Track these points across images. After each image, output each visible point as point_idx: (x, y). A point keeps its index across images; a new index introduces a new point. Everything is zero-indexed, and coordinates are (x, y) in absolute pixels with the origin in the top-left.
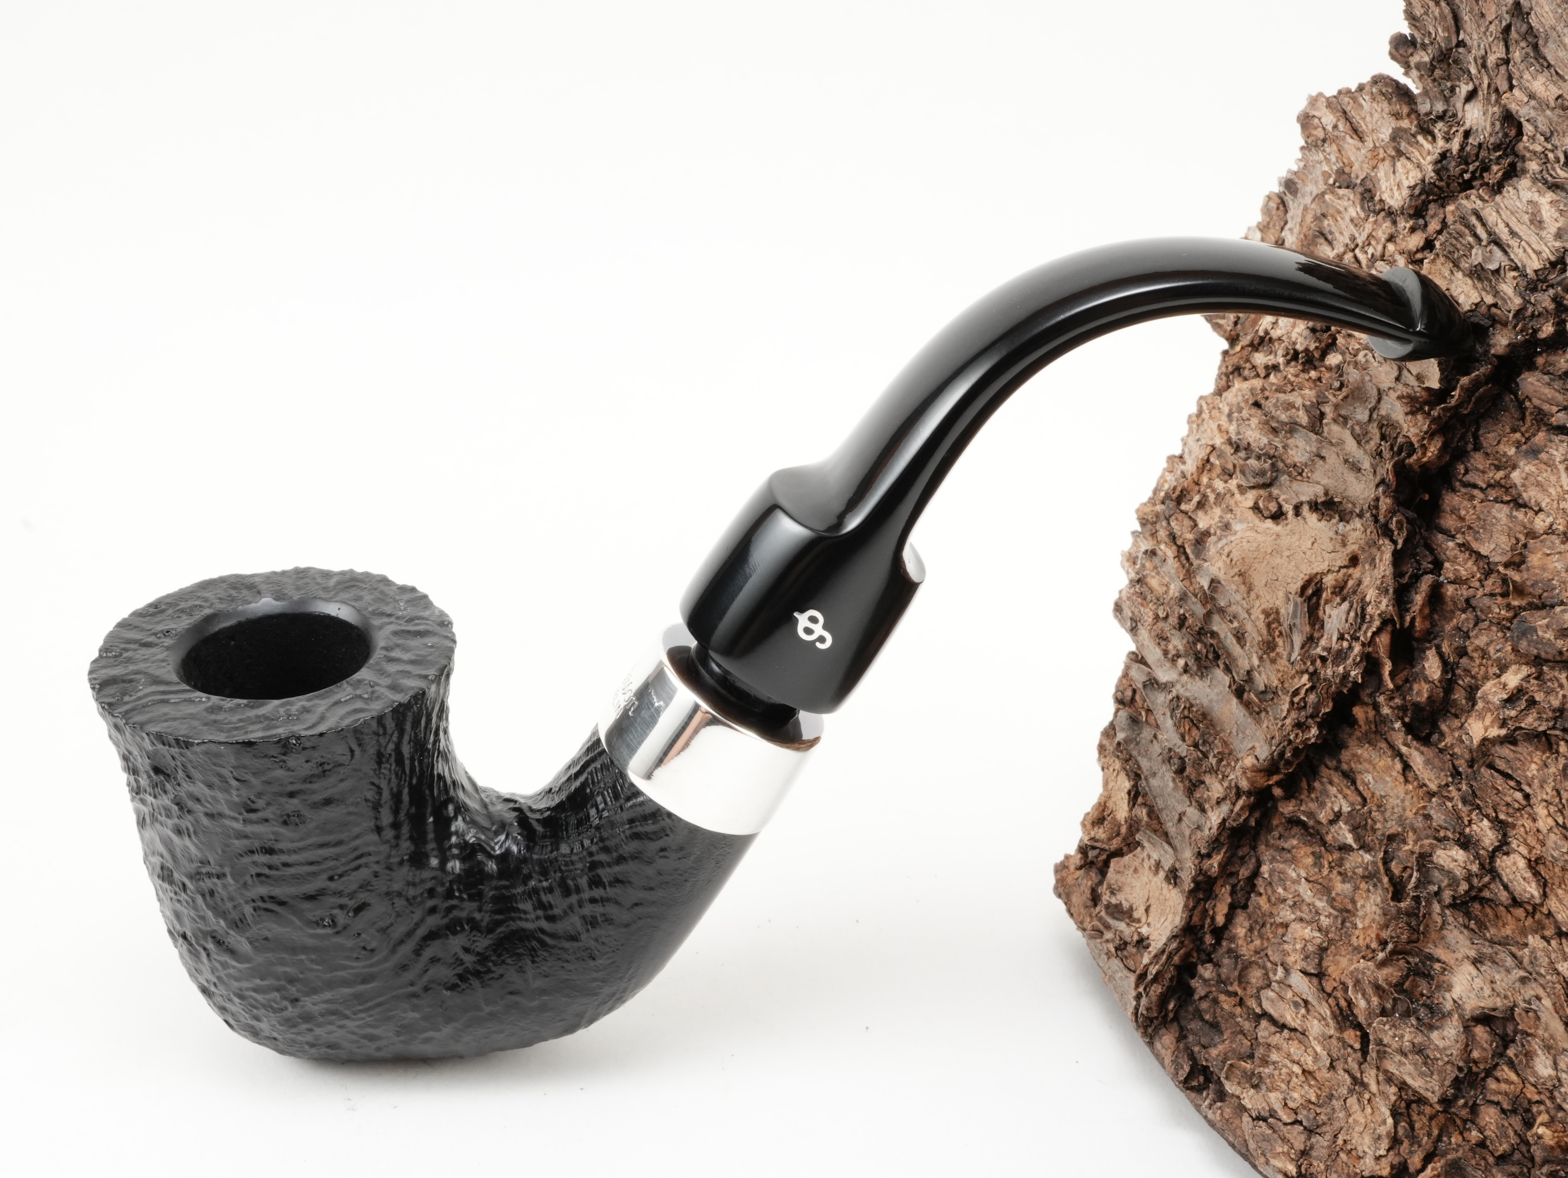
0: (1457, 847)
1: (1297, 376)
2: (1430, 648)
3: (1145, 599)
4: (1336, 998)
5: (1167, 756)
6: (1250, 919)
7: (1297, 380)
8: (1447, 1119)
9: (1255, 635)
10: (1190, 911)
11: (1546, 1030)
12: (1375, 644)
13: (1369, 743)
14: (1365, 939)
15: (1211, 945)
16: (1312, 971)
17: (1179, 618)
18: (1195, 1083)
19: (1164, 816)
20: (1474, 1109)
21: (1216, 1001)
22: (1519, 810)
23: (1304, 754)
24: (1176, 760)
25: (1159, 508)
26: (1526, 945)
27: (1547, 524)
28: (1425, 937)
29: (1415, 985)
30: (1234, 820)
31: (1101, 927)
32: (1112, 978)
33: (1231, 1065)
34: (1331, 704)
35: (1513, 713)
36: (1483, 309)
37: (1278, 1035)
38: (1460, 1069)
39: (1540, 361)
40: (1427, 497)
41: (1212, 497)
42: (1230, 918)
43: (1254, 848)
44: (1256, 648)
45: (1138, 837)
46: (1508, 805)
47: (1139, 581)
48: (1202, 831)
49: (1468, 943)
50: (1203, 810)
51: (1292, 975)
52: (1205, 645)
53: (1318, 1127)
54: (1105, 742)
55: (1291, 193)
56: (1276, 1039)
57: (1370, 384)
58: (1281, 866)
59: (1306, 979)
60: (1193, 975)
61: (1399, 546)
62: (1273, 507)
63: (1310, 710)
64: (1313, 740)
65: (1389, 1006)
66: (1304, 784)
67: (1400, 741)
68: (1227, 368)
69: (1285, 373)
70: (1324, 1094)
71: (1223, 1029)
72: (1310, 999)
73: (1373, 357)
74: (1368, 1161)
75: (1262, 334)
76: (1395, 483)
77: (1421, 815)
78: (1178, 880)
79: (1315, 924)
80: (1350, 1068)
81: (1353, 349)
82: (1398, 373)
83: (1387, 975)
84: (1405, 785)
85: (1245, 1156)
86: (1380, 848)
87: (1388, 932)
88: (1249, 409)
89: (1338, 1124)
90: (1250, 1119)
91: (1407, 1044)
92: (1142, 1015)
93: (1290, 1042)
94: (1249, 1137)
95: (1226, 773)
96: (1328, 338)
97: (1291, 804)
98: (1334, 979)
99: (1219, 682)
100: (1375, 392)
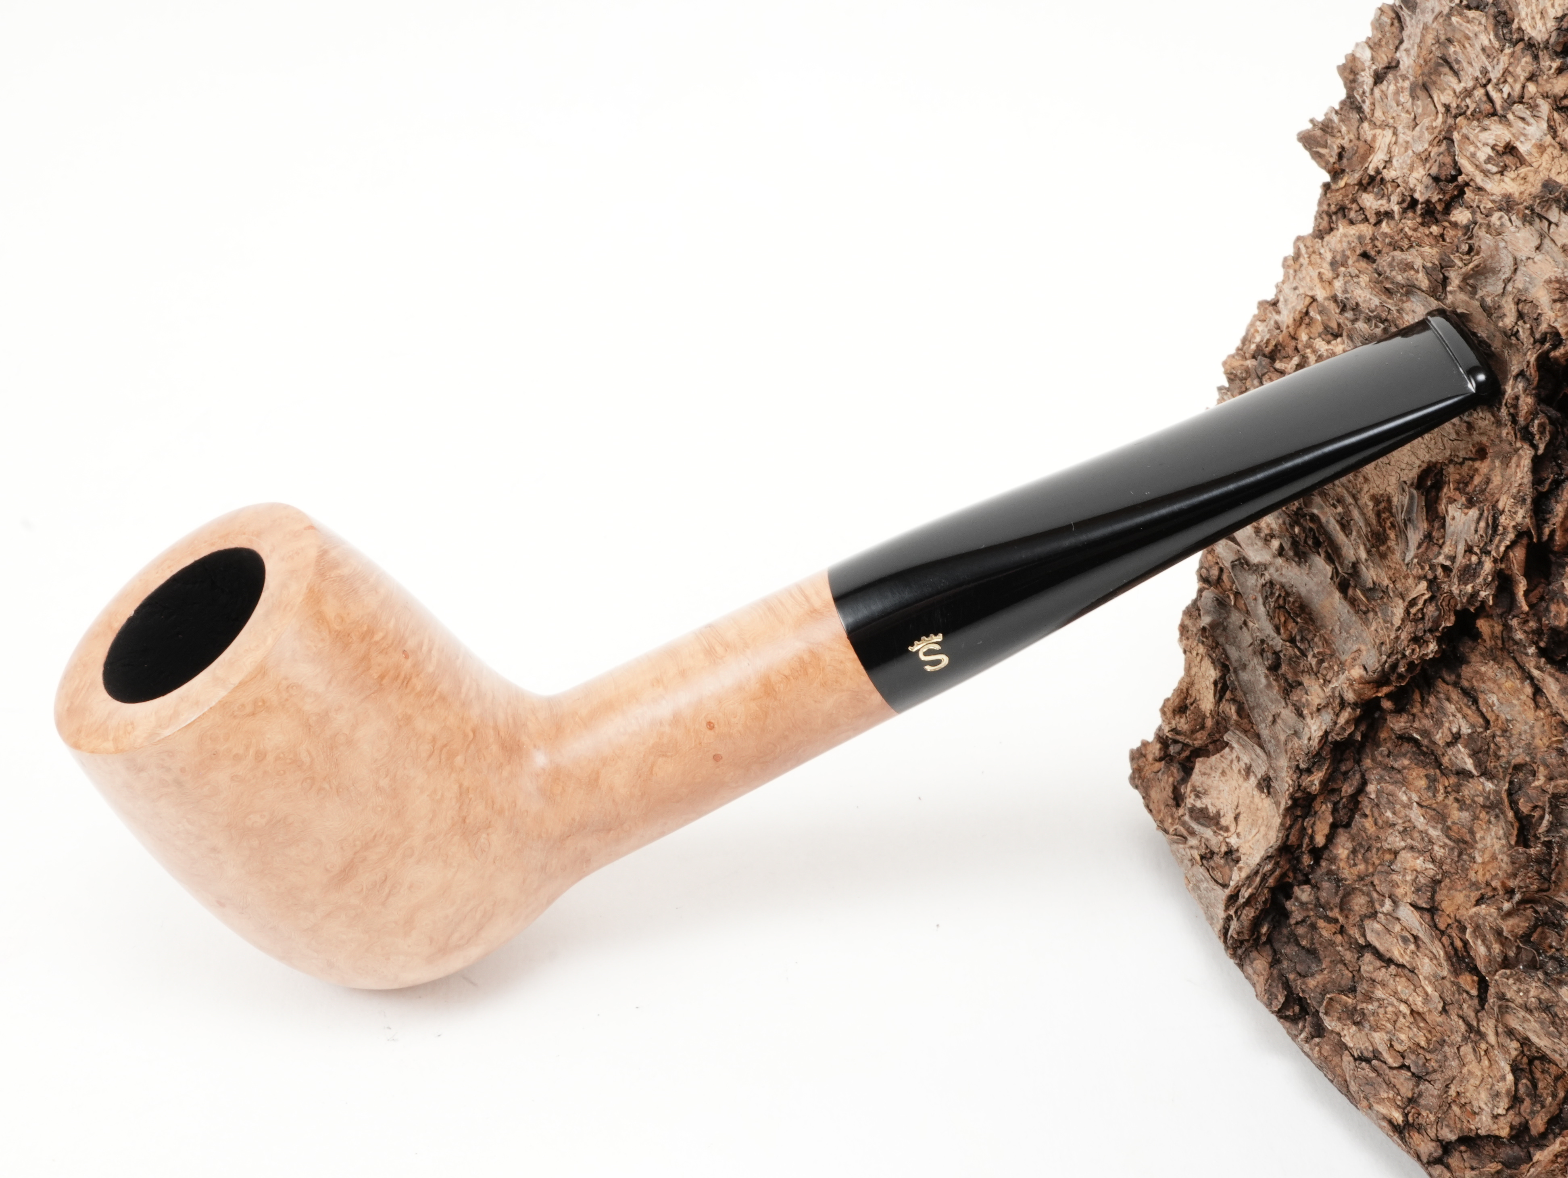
1: (1415, 230)
4: (1449, 936)
5: (1259, 648)
6: (1353, 840)
7: (1415, 234)
9: (1362, 523)
10: (1287, 829)
12: (1508, 559)
13: (1494, 660)
14: (1484, 875)
15: (1309, 866)
16: (1424, 905)
18: (1290, 1013)
19: (1256, 716)
21: (1313, 927)
23: (1419, 668)
24: (1269, 655)
25: (1250, 363)
28: (1556, 885)
29: (1543, 937)
30: (1338, 734)
31: (1185, 833)
32: (1196, 887)
33: (1331, 999)
34: (1453, 618)
37: (1383, 970)
41: (1312, 358)
42: (1330, 838)
43: (1358, 762)
44: (1363, 539)
45: (1226, 737)
48: (1299, 738)
50: (1300, 715)
51: (1401, 908)
52: (1303, 529)
53: (1427, 1073)
55: (1408, 8)
56: (1381, 974)
57: (1505, 251)
58: (1391, 788)
59: (1417, 914)
60: (1289, 896)
61: (1540, 452)
63: (1428, 625)
64: (1431, 656)
65: (1512, 954)
66: (1417, 697)
67: (1532, 664)
68: (1329, 205)
69: (1401, 225)
70: (1434, 1039)
71: (1321, 957)
72: (1421, 935)
73: (1510, 220)
74: (1484, 1118)
75: (1372, 173)
76: (1537, 378)
77: (1554, 749)
78: (1272, 790)
79: (1428, 854)
80: (1465, 1015)
81: (1485, 208)
82: (1539, 242)
83: (1512, 926)
84: (1535, 711)
85: (1346, 1095)
86: (1504, 777)
87: (1516, 882)
88: (1358, 261)
89: (1450, 1073)
90: (1351, 1058)
91: (1533, 1000)
92: (1232, 936)
93: (1397, 979)
94: (1350, 1077)
95: (1328, 678)
96: (1453, 190)
97: (1402, 720)
98: (1448, 915)
99: (1319, 571)
100: (1510, 261)
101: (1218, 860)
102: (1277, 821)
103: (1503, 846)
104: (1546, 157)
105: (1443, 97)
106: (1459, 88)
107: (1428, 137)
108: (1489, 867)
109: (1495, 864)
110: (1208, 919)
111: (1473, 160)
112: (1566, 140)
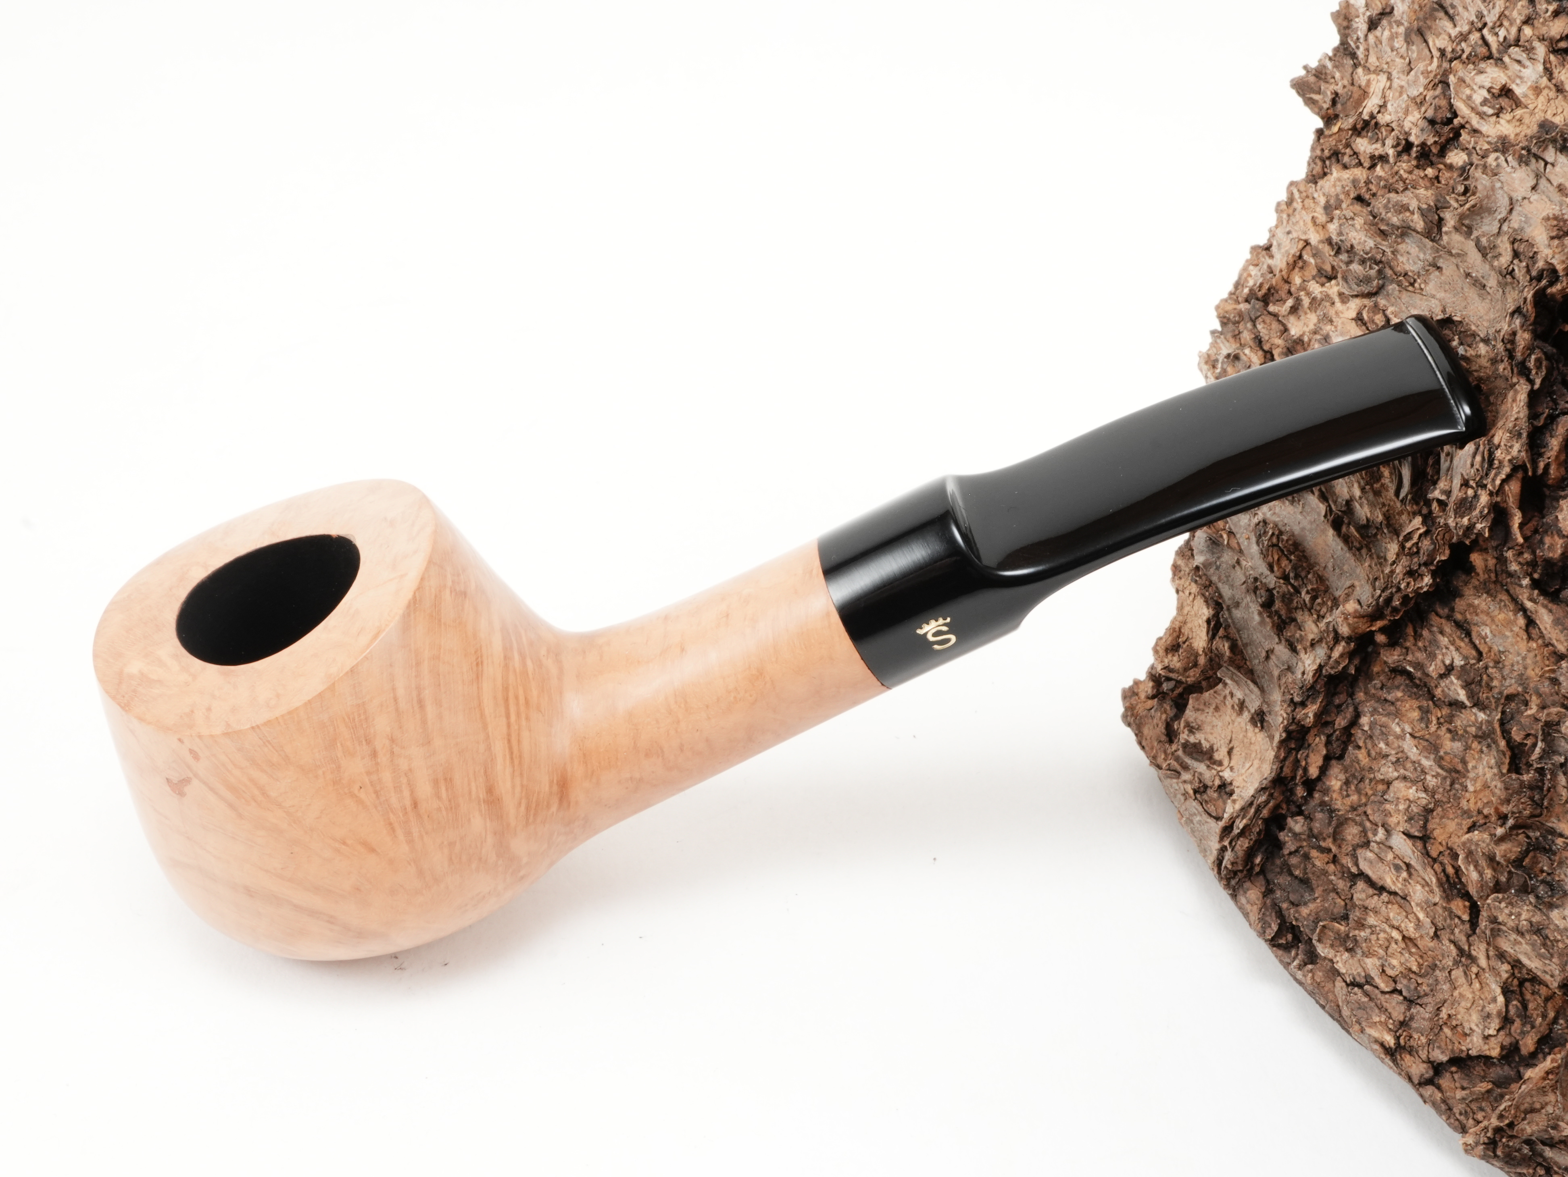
1: (1410, 172)
2: (1564, 497)
4: (1441, 863)
5: (1252, 586)
6: (1346, 772)
7: (1410, 177)
8: (1564, 1001)
10: (1281, 761)
12: (1504, 493)
13: (1487, 593)
14: (1476, 803)
15: (1302, 797)
16: (1417, 834)
18: (1281, 941)
19: (1249, 652)
21: (1307, 857)
23: (1413, 602)
24: (1263, 592)
25: (1244, 307)
28: (1548, 811)
29: (1535, 862)
30: (1332, 668)
31: (1179, 768)
32: (1189, 821)
33: (1324, 926)
34: (1447, 552)
37: (1376, 897)
41: (1306, 302)
42: (1324, 770)
43: (1351, 695)
45: (1220, 674)
48: (1293, 673)
51: (1394, 837)
53: (1419, 997)
54: (1180, 562)
56: (1374, 902)
57: (1500, 192)
58: (1384, 719)
59: (1409, 842)
60: (1282, 827)
61: (1537, 386)
62: (1379, 320)
63: (1423, 558)
64: (1425, 589)
65: (1503, 879)
66: (1410, 630)
67: (1526, 596)
68: (1323, 150)
69: (1396, 168)
70: (1426, 963)
71: (1314, 887)
72: (1413, 863)
73: (1506, 161)
74: (1475, 1039)
75: (1366, 118)
76: (1534, 315)
77: (1546, 678)
78: (1265, 724)
79: (1421, 783)
80: (1456, 939)
81: (1481, 149)
82: (1535, 181)
83: (1505, 851)
84: (1528, 642)
85: (1338, 1021)
86: (1496, 708)
87: (1510, 808)
88: (1352, 204)
89: (1441, 996)
90: (1344, 984)
91: (1525, 923)
92: (1226, 867)
93: (1390, 906)
94: (1343, 1002)
95: (1322, 613)
96: (1449, 132)
97: (1395, 653)
98: (1440, 843)
99: (1312, 509)
100: (1506, 201)
102: (1271, 754)
103: (1495, 775)
104: (1542, 99)
105: (1438, 42)
106: (1454, 32)
107: (1423, 81)
108: (1481, 795)
109: (1487, 792)
110: (1201, 852)
111: (1469, 102)
112: (1562, 82)
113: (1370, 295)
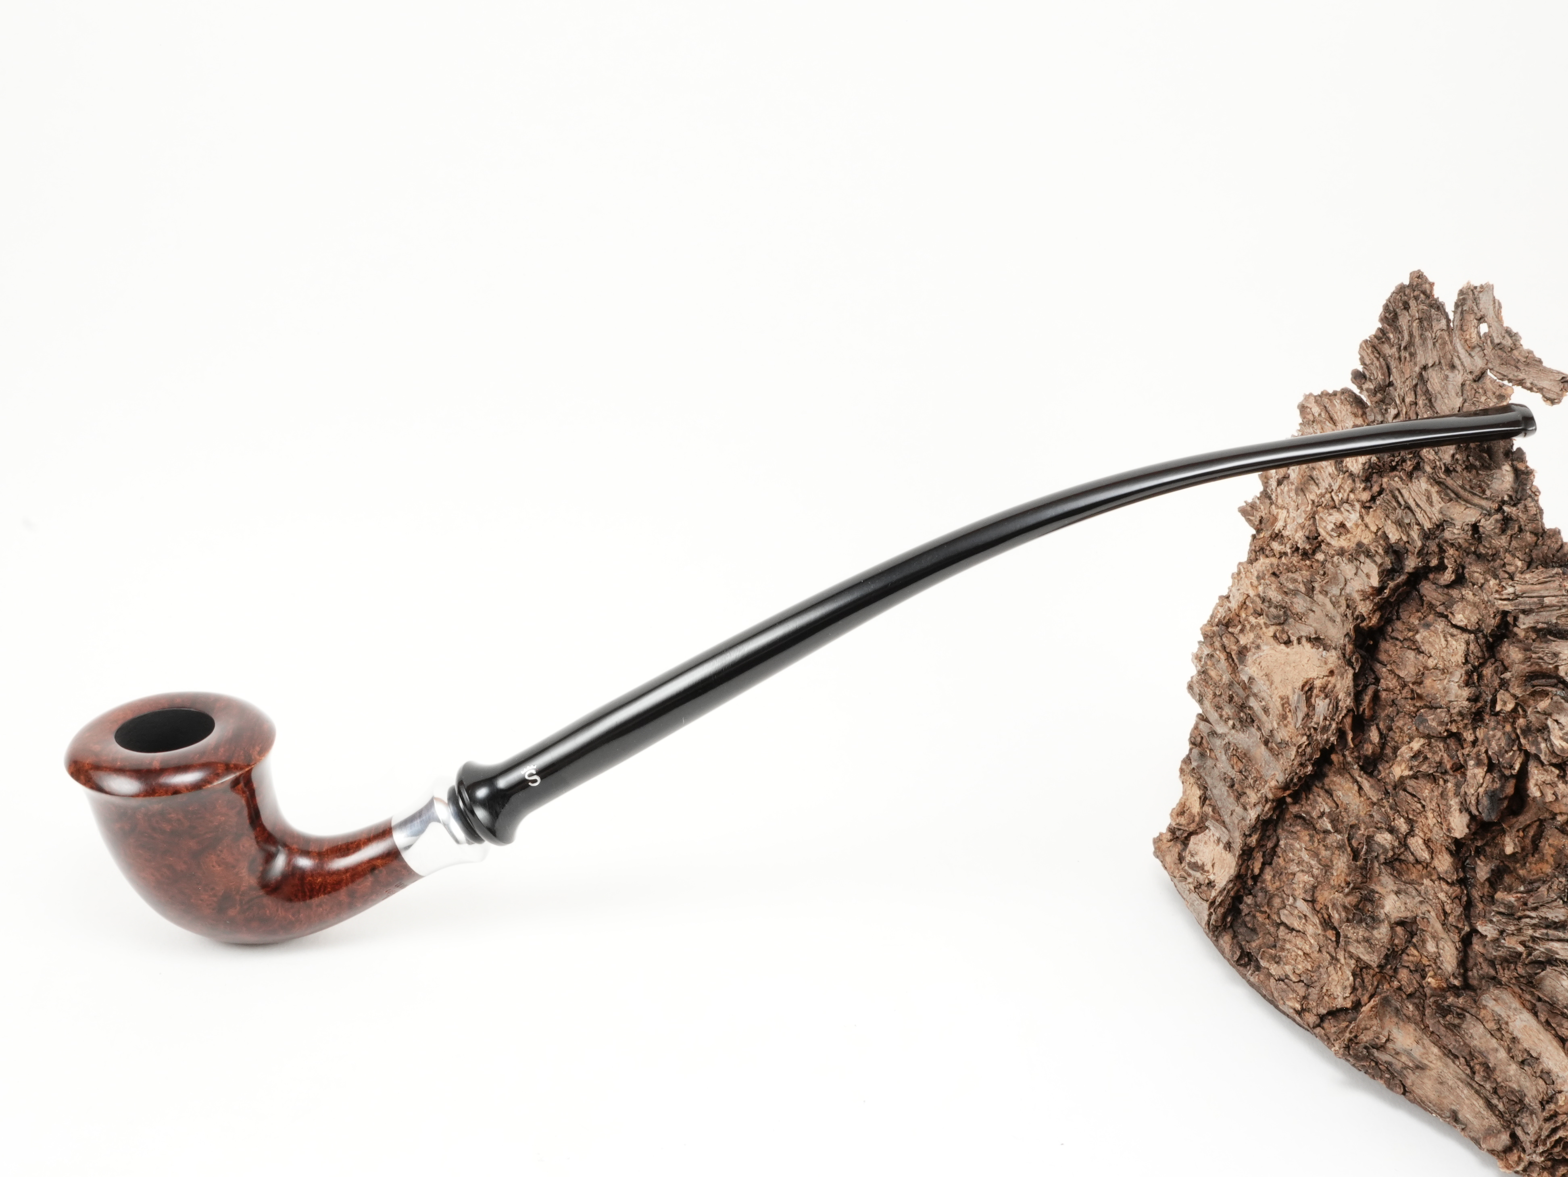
0: (1387, 833)
1: (1298, 562)
2: (1373, 725)
3: (1207, 683)
4: (1322, 914)
5: (1223, 777)
6: (1273, 870)
7: (1298, 564)
8: (1382, 976)
9: (1275, 710)
10: (1240, 866)
11: (1433, 928)
12: (1344, 723)
13: (1340, 774)
14: (1338, 881)
15: (1251, 885)
16: (1309, 899)
17: (1229, 697)
18: (1243, 962)
19: (1222, 812)
20: (1396, 970)
21: (1254, 917)
22: (1419, 813)
23: (1304, 780)
24: (1229, 780)
25: (1215, 628)
26: (1423, 884)
27: (1434, 664)
28: (1370, 880)
29: (1364, 906)
30: (1265, 816)
31: (1186, 876)
32: (1192, 904)
33: (1264, 951)
34: (1319, 753)
35: (1416, 763)
36: (1401, 543)
37: (1290, 934)
38: (1388, 949)
39: (1431, 576)
40: (1371, 643)
41: (1248, 627)
42: (1262, 870)
43: (1275, 831)
44: (1275, 718)
45: (1207, 824)
46: (1414, 810)
47: (1203, 672)
48: (1245, 821)
49: (1393, 883)
50: (1245, 809)
51: (1298, 901)
52: (1246, 714)
53: (1312, 983)
54: (1184, 767)
56: (1289, 937)
57: (1340, 575)
58: (1291, 841)
59: (1305, 903)
60: (1241, 902)
61: (1357, 671)
62: (1285, 637)
63: (1307, 757)
64: (1309, 773)
65: (1351, 917)
66: (1304, 796)
67: (1357, 775)
68: (1255, 546)
69: (1291, 560)
70: (1315, 965)
71: (1258, 932)
72: (1307, 914)
73: (1343, 560)
74: (1340, 1000)
75: (1277, 532)
76: (1354, 636)
78: (1231, 848)
79: (1310, 873)
80: (1330, 951)
81: (1331, 553)
82: (1356, 571)
83: (1350, 901)
84: (1360, 798)
85: (1272, 1005)
86: (1346, 832)
87: (1351, 879)
88: (1270, 577)
89: (1323, 981)
90: (1274, 980)
91: (1361, 937)
92: (1212, 926)
93: (1297, 938)
94: (1273, 991)
95: (1259, 789)
96: (1316, 543)
97: (1296, 807)
98: (1321, 903)
99: (1254, 735)
100: (1343, 580)
101: (1204, 888)
102: (1234, 864)
104: (1359, 530)
105: (1311, 496)
106: (1319, 492)
107: (1304, 516)
108: (1339, 875)
110: (1198, 922)
111: (1325, 529)
112: (1367, 523)
113: (1280, 624)
